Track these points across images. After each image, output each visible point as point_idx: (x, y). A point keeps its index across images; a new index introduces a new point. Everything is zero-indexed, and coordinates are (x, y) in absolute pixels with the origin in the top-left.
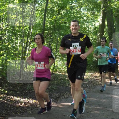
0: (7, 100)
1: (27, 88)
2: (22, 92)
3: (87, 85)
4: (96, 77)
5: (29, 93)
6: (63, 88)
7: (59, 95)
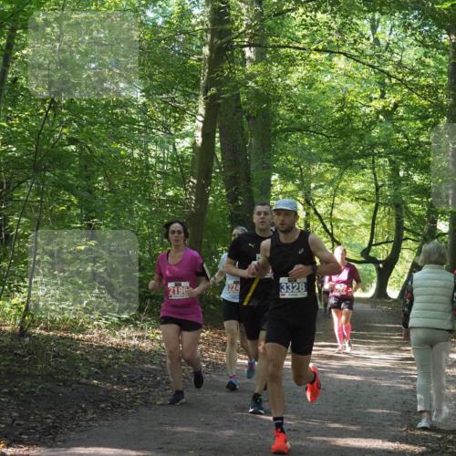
6: (70, 389)
7: (58, 417)
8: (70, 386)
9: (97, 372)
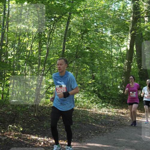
0: (23, 138)
1: (45, 126)
2: (39, 129)
3: (113, 123)
4: (123, 113)
5: (48, 131)
6: (86, 126)
7: (82, 134)
8: (86, 125)
9: (94, 121)
